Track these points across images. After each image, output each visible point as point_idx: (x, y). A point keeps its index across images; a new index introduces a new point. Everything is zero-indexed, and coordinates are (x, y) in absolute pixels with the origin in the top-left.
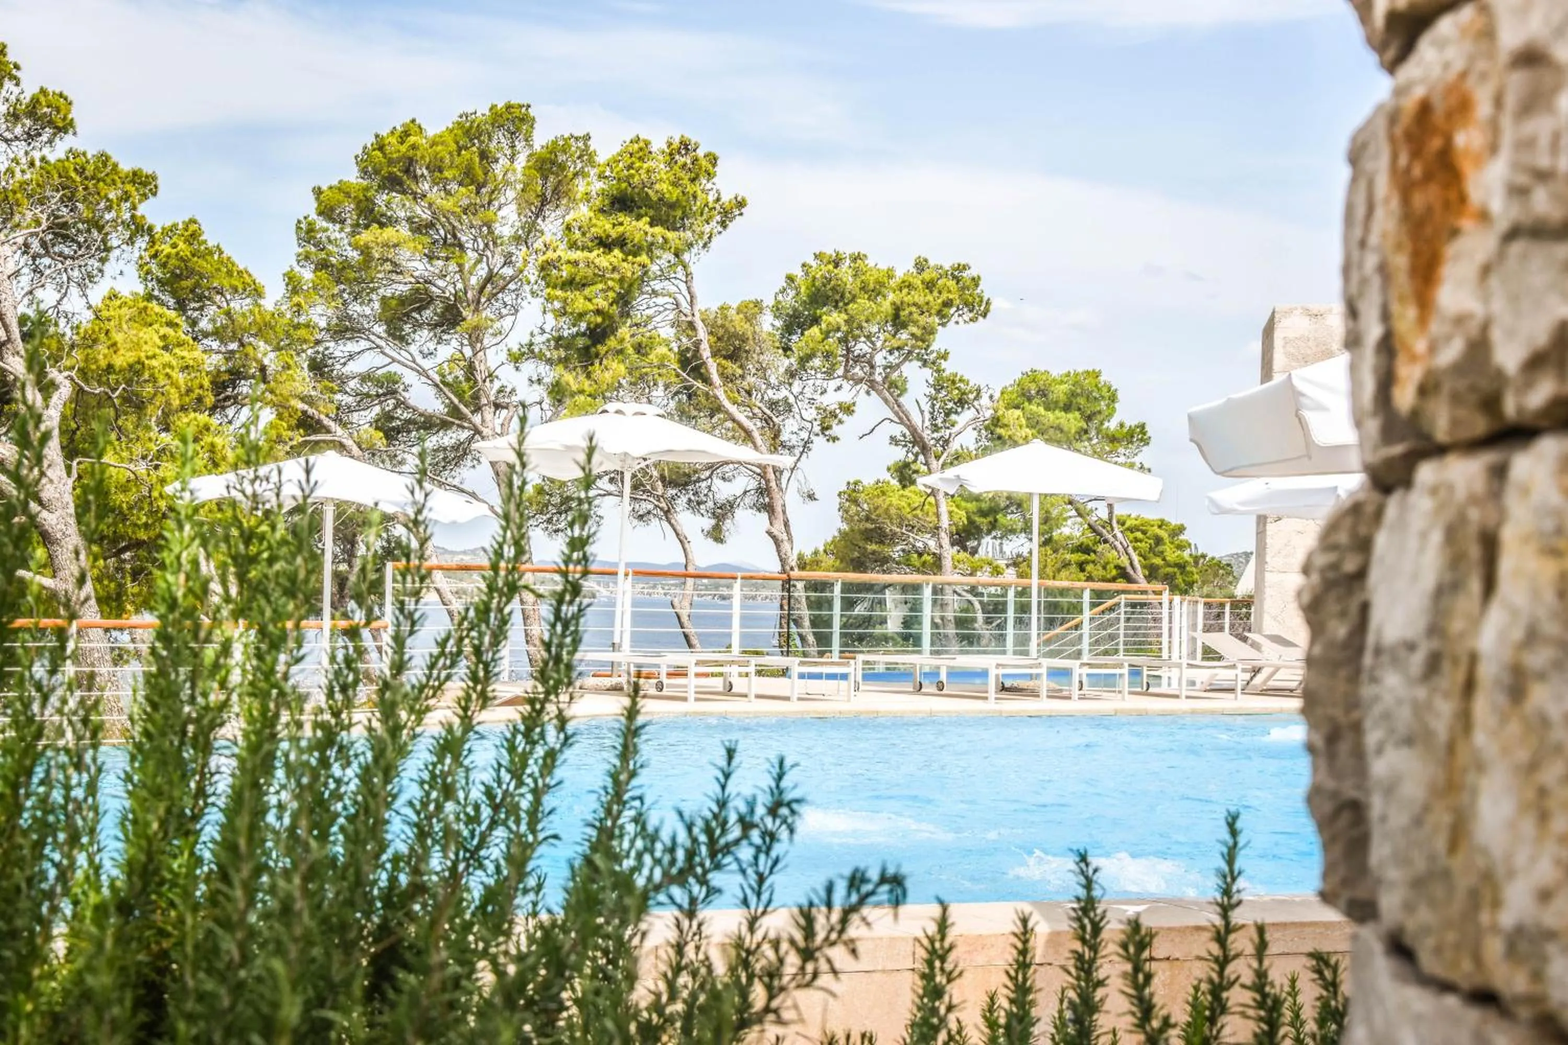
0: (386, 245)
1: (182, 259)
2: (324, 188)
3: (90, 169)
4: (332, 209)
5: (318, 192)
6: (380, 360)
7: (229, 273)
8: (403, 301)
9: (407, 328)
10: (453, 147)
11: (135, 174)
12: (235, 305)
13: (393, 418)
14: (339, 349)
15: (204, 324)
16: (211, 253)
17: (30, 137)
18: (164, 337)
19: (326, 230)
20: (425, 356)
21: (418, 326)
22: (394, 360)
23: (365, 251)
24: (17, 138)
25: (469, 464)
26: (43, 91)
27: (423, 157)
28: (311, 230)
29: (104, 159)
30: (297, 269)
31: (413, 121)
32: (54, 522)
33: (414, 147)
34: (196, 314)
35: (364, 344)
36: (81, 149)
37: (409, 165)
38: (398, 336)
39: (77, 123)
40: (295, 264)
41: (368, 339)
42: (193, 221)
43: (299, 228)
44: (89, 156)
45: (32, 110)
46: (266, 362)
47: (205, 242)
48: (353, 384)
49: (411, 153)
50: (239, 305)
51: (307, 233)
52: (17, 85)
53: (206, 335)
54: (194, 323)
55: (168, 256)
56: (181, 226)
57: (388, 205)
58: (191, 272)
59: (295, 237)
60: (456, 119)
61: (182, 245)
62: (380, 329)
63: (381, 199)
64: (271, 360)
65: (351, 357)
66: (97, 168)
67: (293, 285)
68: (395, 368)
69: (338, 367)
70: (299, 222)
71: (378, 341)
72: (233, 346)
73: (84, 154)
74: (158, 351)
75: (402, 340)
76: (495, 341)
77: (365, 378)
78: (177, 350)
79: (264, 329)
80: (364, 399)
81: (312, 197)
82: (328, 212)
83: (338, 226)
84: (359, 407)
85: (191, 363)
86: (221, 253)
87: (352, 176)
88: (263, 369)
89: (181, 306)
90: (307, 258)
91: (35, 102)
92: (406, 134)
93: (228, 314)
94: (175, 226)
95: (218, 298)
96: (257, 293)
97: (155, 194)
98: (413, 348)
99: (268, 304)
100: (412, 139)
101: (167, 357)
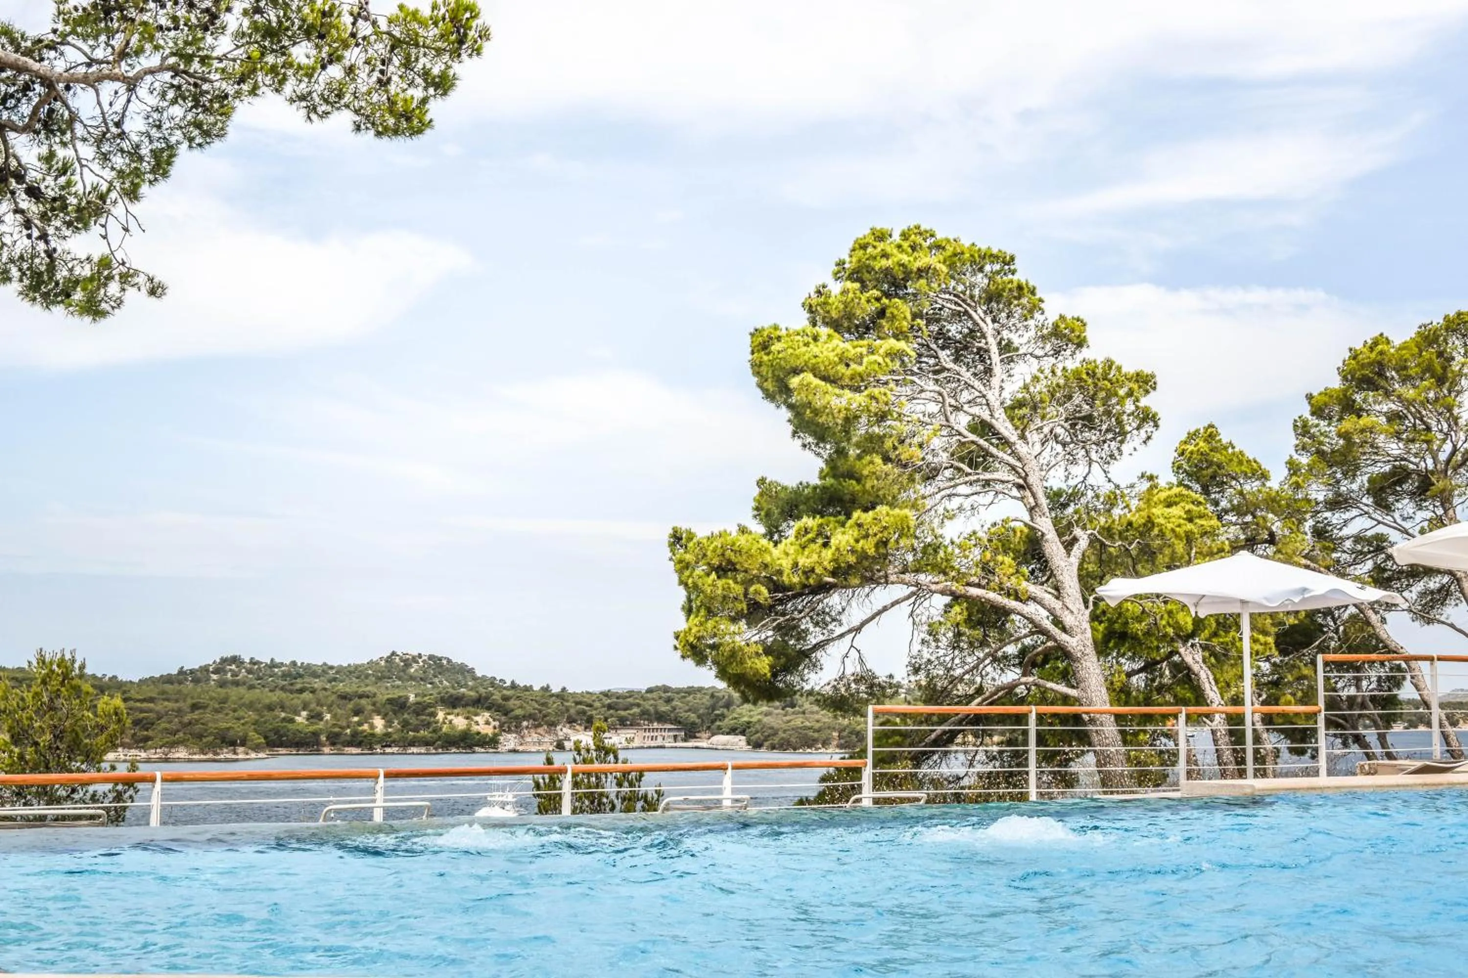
0: (1362, 431)
1: (1202, 454)
2: (1315, 394)
3: (1099, 371)
4: (1322, 410)
5: (1309, 397)
6: (1369, 523)
7: (1240, 463)
8: (1384, 476)
9: (1391, 499)
10: (1416, 350)
11: (1138, 374)
12: (1247, 488)
13: (1385, 570)
14: (1335, 518)
15: (1224, 504)
16: (1226, 448)
17: (1057, 353)
18: (1188, 512)
19: (1317, 426)
20: (1404, 519)
21: (1399, 497)
22: (1379, 522)
23: (1346, 436)
24: (1046, 355)
25: (1453, 603)
26: (1062, 317)
27: (1390, 361)
28: (1305, 425)
29: (1109, 363)
30: (1295, 456)
31: (1381, 335)
32: (1074, 645)
33: (1381, 353)
34: (1217, 496)
35: (1355, 512)
36: (1092, 358)
37: (1380, 367)
38: (1383, 505)
39: (1089, 338)
40: (1294, 453)
41: (1358, 507)
42: (1211, 426)
43: (1295, 426)
44: (1098, 362)
45: (1056, 332)
46: (1274, 528)
47: (1220, 440)
48: (1348, 544)
49: (1379, 358)
50: (1251, 486)
51: (1302, 429)
52: (1043, 313)
53: (1226, 512)
54: (1216, 503)
55: (1192, 453)
56: (1202, 431)
57: (1365, 400)
58: (1211, 464)
59: (1293, 434)
60: (1416, 329)
61: (1202, 444)
62: (1368, 500)
63: (1358, 398)
64: (1277, 526)
65: (1346, 523)
66: (1104, 371)
67: (1293, 468)
68: (1381, 529)
69: (1335, 531)
70: (1295, 421)
71: (1366, 508)
72: (1249, 518)
73: (1095, 361)
74: (1182, 521)
75: (1387, 508)
76: (1461, 500)
77: (1358, 539)
78: (1197, 521)
79: (1272, 503)
80: (1359, 557)
81: (1306, 402)
82: (1318, 411)
83: (1326, 422)
84: (1355, 563)
85: (1208, 529)
86: (1233, 448)
87: (1336, 383)
88: (1272, 535)
89: (1206, 491)
90: (1303, 449)
91: (1056, 326)
92: (1376, 343)
93: (1241, 493)
94: (1198, 431)
95: (1233, 483)
96: (1264, 476)
97: (1154, 389)
98: (1397, 515)
99: (1274, 484)
100: (1380, 347)
101: (1190, 526)
